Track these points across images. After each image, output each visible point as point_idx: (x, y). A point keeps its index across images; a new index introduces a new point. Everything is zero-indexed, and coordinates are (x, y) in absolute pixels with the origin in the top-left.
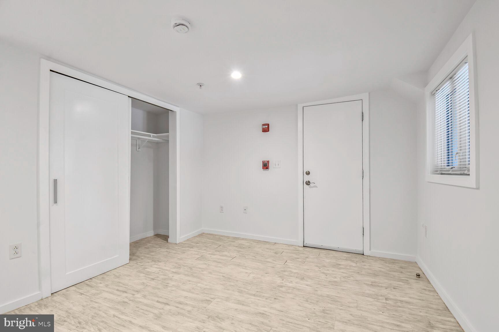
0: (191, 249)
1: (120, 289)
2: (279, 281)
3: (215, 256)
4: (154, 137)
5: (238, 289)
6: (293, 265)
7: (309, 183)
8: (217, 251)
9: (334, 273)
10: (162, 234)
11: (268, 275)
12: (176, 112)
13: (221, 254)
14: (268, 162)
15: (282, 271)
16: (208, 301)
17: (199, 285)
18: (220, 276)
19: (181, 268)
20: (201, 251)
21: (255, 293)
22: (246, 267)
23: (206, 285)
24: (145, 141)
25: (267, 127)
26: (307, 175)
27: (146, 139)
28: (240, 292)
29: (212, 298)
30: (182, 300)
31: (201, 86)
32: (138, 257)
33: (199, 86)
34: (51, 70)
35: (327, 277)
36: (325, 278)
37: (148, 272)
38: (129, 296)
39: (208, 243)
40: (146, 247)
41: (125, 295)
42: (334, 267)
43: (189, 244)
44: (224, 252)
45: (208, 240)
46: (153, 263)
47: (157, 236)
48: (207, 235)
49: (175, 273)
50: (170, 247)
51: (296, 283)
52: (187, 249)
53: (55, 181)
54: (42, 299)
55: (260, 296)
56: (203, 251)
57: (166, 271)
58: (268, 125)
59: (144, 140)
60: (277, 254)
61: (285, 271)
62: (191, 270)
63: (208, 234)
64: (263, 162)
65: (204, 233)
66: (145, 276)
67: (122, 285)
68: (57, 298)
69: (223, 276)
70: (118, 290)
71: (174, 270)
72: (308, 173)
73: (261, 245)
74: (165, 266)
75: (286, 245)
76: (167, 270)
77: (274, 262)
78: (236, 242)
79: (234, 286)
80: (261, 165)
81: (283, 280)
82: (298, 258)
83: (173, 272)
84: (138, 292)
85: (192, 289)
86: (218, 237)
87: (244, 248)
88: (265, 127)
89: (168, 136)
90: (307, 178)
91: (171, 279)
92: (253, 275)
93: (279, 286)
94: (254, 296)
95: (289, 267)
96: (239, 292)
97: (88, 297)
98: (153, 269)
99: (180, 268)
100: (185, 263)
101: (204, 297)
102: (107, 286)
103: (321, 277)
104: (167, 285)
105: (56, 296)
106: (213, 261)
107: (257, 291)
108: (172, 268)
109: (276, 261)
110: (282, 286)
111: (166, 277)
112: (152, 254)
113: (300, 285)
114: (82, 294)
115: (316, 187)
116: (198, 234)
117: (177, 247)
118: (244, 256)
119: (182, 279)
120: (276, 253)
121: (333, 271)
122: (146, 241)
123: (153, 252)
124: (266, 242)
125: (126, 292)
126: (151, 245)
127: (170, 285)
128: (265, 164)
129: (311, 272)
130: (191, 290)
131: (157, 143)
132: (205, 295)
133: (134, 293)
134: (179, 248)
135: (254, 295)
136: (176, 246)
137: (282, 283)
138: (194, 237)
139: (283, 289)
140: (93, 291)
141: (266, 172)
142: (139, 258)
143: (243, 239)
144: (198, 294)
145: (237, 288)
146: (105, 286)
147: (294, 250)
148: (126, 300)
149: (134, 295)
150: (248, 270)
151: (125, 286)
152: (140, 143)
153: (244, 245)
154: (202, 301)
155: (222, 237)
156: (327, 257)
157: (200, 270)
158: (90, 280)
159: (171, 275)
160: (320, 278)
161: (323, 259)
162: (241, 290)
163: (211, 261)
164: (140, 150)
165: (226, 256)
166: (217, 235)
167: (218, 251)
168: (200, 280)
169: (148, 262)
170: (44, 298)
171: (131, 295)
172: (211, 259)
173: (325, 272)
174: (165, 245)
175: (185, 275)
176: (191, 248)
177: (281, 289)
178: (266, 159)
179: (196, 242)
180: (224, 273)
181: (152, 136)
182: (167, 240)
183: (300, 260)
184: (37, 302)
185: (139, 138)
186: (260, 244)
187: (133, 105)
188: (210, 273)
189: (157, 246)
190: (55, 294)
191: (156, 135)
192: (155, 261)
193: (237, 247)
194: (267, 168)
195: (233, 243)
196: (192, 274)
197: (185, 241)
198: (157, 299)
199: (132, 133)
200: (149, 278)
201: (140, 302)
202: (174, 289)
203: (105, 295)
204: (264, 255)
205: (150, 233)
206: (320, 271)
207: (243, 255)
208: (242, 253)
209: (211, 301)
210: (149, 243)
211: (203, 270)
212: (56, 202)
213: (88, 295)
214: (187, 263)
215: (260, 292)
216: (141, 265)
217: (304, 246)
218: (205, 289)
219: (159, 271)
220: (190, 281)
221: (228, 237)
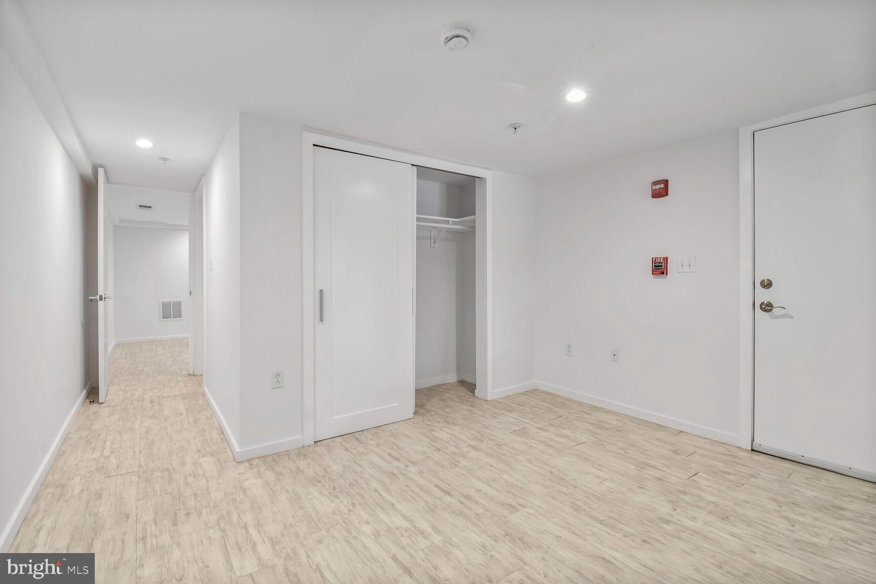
0: (509, 414)
1: (393, 453)
2: (664, 509)
3: (546, 433)
4: (454, 223)
5: (572, 503)
6: (709, 484)
7: (768, 308)
8: (553, 425)
9: (817, 523)
10: (469, 381)
11: (643, 491)
12: (486, 179)
13: (557, 432)
14: (666, 259)
15: (678, 491)
16: (513, 509)
17: (505, 476)
18: (546, 470)
19: (484, 443)
20: (523, 419)
21: (604, 518)
22: (600, 465)
23: (516, 480)
24: (442, 231)
25: (662, 186)
26: (763, 287)
27: (443, 228)
28: (576, 508)
29: (520, 505)
30: (472, 493)
31: (516, 128)
32: (428, 411)
33: (513, 130)
34: (314, 145)
35: (793, 529)
36: (788, 530)
37: (435, 437)
38: (402, 466)
39: (540, 408)
40: (442, 397)
41: (396, 463)
42: (822, 511)
43: (508, 404)
44: (564, 428)
45: (541, 403)
46: (445, 425)
47: (462, 383)
48: (541, 394)
49: (473, 447)
50: (476, 405)
51: (706, 523)
52: (502, 412)
53: (321, 291)
54: (304, 447)
55: (613, 527)
56: (526, 421)
57: (460, 442)
58: (666, 182)
59: (440, 230)
60: (678, 454)
61: (685, 493)
62: (498, 448)
63: (543, 392)
64: (654, 261)
65: (537, 390)
66: (429, 443)
67: (396, 448)
68: (320, 449)
69: (550, 472)
70: (389, 455)
71: (472, 443)
72: (767, 285)
73: (646, 430)
74: (461, 433)
75: (705, 440)
76: (461, 440)
77: (665, 469)
78: (594, 414)
79: (566, 494)
80: (649, 267)
81: (675, 510)
82: (729, 473)
83: (470, 445)
84: (414, 463)
85: (492, 480)
86: (561, 400)
87: (606, 429)
88: (657, 187)
89: (474, 221)
90: (764, 295)
91: (464, 456)
92: (610, 485)
93: (661, 519)
94: (601, 524)
95: (699, 488)
96: (573, 508)
97: (352, 456)
98: (443, 433)
99: (482, 440)
100: (492, 435)
101: (508, 498)
102: (378, 445)
103: (777, 526)
104: (456, 463)
105: (319, 446)
106: (541, 442)
107: (609, 517)
108: (470, 438)
109: (671, 469)
110: (668, 521)
111: (457, 450)
112: (448, 410)
113: (713, 530)
114: (347, 449)
115: (790, 317)
116: (526, 390)
117: (486, 406)
118: (602, 445)
119: (481, 460)
120: (676, 452)
121: (816, 519)
122: (444, 389)
123: (449, 407)
124: (658, 427)
125: (398, 460)
126: (450, 396)
127: (459, 465)
128: (657, 264)
129: (753, 508)
130: (490, 481)
131: (461, 233)
132: (511, 495)
133: (409, 464)
134: (490, 408)
135: (601, 522)
136: (486, 404)
137: (671, 515)
138: (519, 394)
139: (669, 528)
140: (360, 449)
141: (660, 280)
142: (429, 413)
143: (609, 412)
144: (498, 491)
145: (572, 500)
146: (376, 445)
147: (723, 454)
148: (396, 472)
149: (407, 466)
150: (602, 471)
151: (400, 451)
152: (436, 236)
153: (608, 423)
154: (503, 504)
155: (569, 401)
156: (809, 485)
157: (513, 451)
158: (361, 433)
159: (465, 450)
160: (773, 527)
161: (797, 488)
162: (577, 506)
163: (536, 440)
164: (435, 245)
165: (567, 437)
166: (561, 397)
167: (555, 426)
168: (509, 469)
169: (439, 422)
170: (306, 445)
171: (404, 467)
172: (538, 437)
173: (793, 516)
174: (470, 400)
175: (487, 454)
176: (508, 411)
177: (664, 526)
178: (660, 255)
179: (517, 403)
180: (553, 467)
181: (451, 222)
182: (473, 392)
183: (732, 477)
184: (298, 449)
185: (434, 227)
186: (643, 427)
187: (419, 176)
188: (530, 461)
189: (457, 400)
190: (318, 443)
191: (457, 220)
192: (448, 422)
193: (592, 424)
194: (663, 273)
195: (587, 416)
196: (498, 456)
197: (501, 399)
198: (436, 481)
199: (418, 219)
200: (433, 445)
201: (413, 480)
202: (464, 472)
203: (373, 457)
204: (646, 450)
205: (452, 378)
206: (779, 512)
207: (601, 443)
208: (599, 437)
209: (518, 509)
210: (448, 393)
211: (518, 453)
212: (321, 320)
213: (353, 452)
214: (495, 436)
215: (615, 519)
216: (428, 424)
217: (753, 450)
218: (512, 485)
219: (449, 439)
220: (491, 466)
221: (580, 404)
